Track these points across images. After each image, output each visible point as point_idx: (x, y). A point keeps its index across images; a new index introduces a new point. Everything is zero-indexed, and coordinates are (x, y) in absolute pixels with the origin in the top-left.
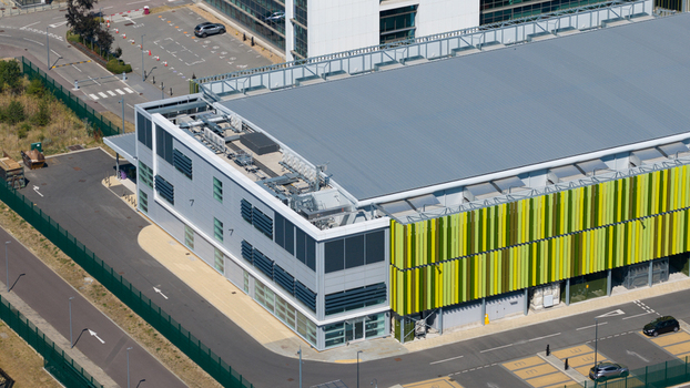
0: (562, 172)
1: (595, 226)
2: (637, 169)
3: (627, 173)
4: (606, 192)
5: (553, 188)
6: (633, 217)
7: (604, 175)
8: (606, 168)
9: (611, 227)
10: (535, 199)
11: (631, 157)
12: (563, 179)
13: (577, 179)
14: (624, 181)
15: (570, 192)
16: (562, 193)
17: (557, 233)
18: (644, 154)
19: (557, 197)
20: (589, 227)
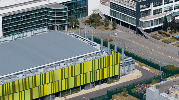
0: (26, 73)
1: (36, 86)
2: (45, 71)
3: (43, 72)
4: (38, 78)
5: (24, 77)
6: (45, 83)
7: (37, 73)
8: (38, 71)
9: (40, 86)
10: (20, 80)
11: (44, 68)
12: (27, 75)
13: (30, 74)
14: (42, 74)
15: (29, 78)
16: (27, 78)
17: (26, 89)
18: (47, 67)
19: (25, 79)
20: (34, 87)
